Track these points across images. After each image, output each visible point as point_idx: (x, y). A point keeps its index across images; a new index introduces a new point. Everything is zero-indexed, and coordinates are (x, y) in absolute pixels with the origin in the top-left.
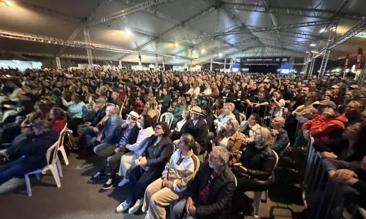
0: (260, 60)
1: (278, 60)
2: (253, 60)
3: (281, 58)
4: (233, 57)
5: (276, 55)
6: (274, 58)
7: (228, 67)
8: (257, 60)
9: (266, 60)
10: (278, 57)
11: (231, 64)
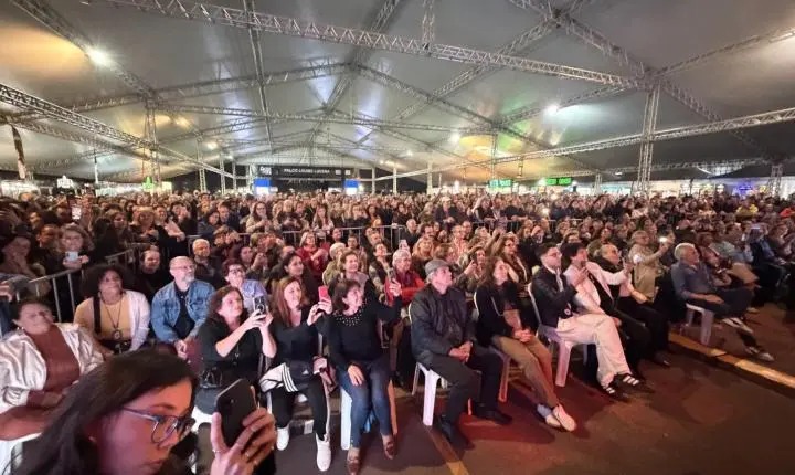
0: (309, 171)
1: (338, 172)
2: (296, 171)
3: (343, 169)
4: (252, 164)
5: (333, 163)
6: (333, 169)
7: (242, 183)
8: (303, 171)
9: (319, 171)
10: (338, 168)
11: (250, 177)
